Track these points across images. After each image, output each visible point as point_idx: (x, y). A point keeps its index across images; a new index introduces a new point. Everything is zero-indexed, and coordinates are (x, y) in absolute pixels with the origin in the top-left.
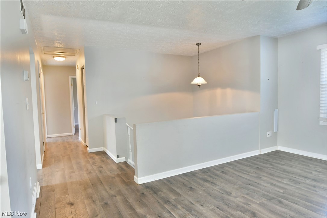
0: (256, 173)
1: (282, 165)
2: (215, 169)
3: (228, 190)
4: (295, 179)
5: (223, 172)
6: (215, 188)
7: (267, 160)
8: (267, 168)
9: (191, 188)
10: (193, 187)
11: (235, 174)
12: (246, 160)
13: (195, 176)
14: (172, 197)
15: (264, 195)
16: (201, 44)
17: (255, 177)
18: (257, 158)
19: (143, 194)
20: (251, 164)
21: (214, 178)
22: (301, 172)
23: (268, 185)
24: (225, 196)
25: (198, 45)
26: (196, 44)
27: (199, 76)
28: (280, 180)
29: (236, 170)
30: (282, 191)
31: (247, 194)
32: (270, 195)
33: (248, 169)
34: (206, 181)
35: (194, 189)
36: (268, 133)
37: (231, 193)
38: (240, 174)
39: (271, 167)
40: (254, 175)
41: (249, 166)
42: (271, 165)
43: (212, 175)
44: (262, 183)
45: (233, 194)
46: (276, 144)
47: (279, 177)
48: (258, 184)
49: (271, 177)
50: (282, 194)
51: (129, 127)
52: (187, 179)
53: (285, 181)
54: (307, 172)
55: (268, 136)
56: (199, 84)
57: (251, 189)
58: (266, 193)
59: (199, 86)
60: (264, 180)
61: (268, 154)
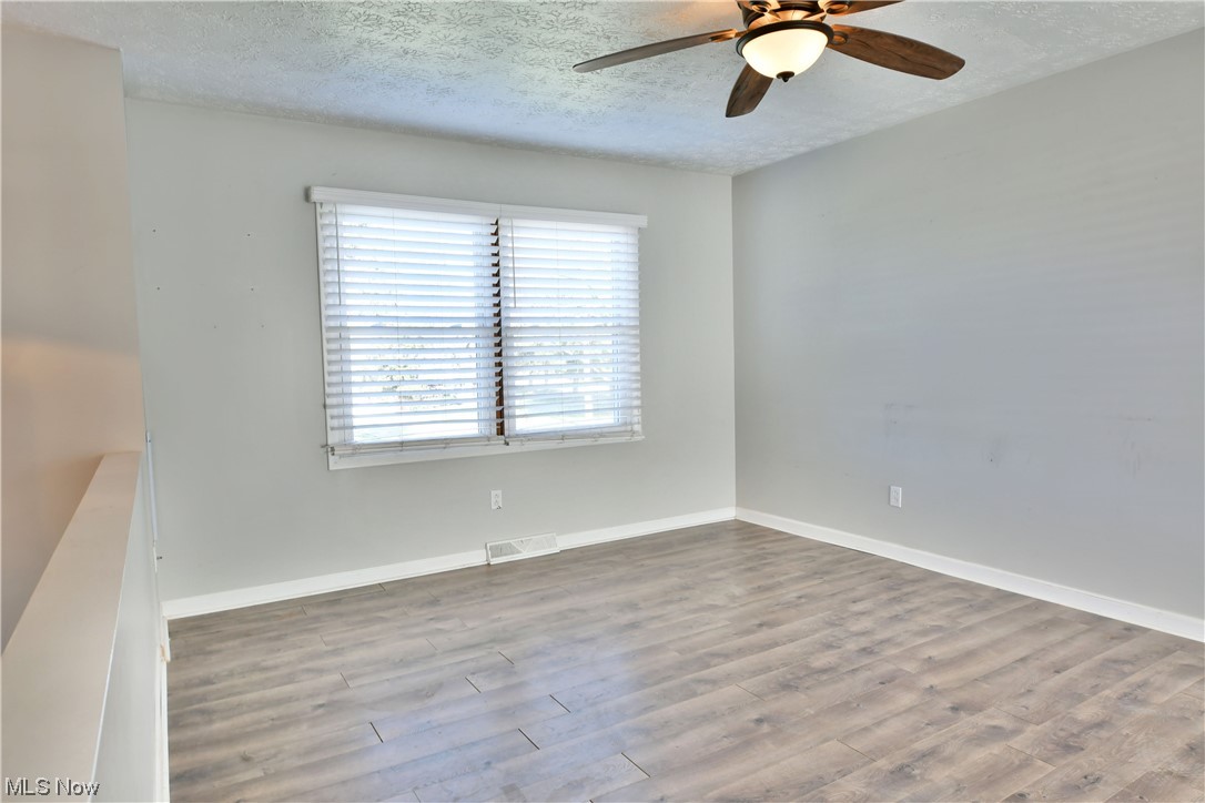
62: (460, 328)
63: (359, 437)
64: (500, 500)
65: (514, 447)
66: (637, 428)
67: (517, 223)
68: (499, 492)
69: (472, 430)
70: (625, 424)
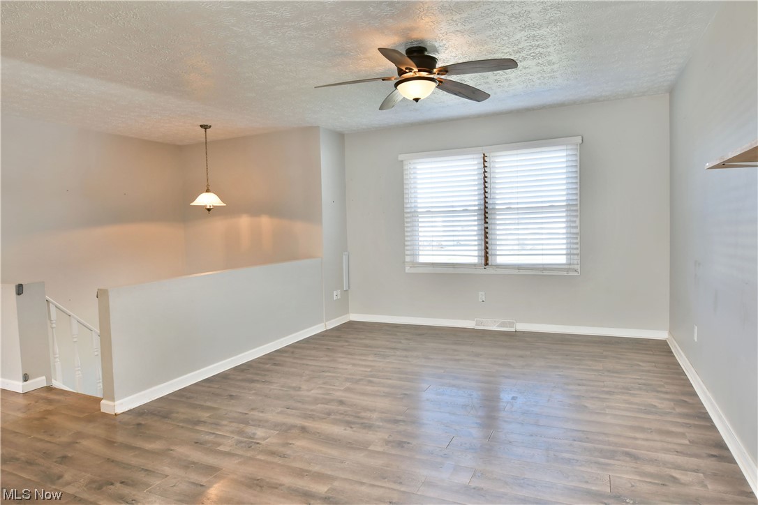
0: (327, 356)
1: (361, 339)
2: (260, 363)
3: (294, 385)
4: (382, 353)
5: (275, 364)
6: (272, 387)
7: (339, 337)
8: (342, 346)
9: (231, 396)
10: (234, 394)
11: (297, 363)
12: (307, 340)
13: (228, 379)
14: (205, 415)
15: (347, 380)
16: (210, 126)
17: (328, 361)
18: (323, 336)
19: (139, 425)
20: (316, 346)
21: (265, 375)
22: (387, 343)
23: (350, 367)
24: (292, 392)
25: (205, 127)
26: (201, 126)
27: (208, 191)
28: (364, 358)
29: (295, 358)
30: (369, 370)
31: (324, 383)
32: (354, 377)
33: (313, 352)
34: (253, 381)
35: (236, 396)
36: (335, 293)
37: (300, 388)
38: (305, 362)
39: (347, 344)
40: (326, 359)
41: (314, 348)
42: (347, 341)
43: (259, 372)
44: (340, 366)
45: (304, 387)
46: (346, 312)
47: (361, 355)
48: (335, 368)
49: (350, 356)
50: (369, 373)
51: (53, 304)
52: (216, 386)
53: (370, 358)
54: (395, 342)
55: (335, 298)
56: (208, 207)
57: (328, 376)
58: (349, 376)
59: (209, 210)
60: (342, 363)
61: (337, 329)
62: (467, 210)
63: (422, 259)
64: (484, 297)
65: (489, 270)
66: (578, 267)
67: (493, 154)
68: (484, 293)
69: (475, 260)
70: (570, 264)
